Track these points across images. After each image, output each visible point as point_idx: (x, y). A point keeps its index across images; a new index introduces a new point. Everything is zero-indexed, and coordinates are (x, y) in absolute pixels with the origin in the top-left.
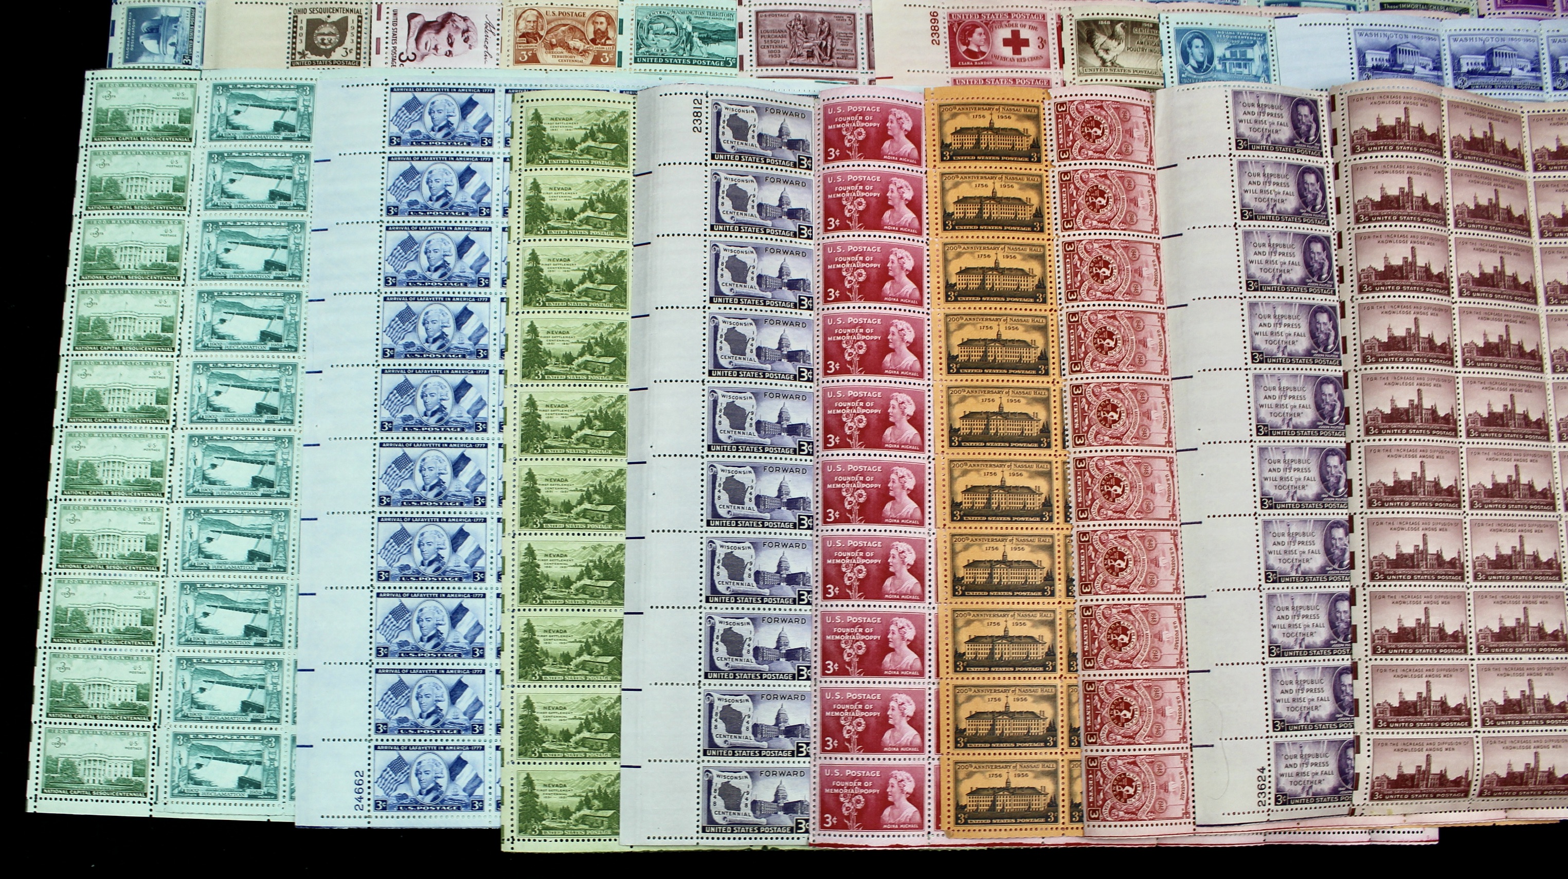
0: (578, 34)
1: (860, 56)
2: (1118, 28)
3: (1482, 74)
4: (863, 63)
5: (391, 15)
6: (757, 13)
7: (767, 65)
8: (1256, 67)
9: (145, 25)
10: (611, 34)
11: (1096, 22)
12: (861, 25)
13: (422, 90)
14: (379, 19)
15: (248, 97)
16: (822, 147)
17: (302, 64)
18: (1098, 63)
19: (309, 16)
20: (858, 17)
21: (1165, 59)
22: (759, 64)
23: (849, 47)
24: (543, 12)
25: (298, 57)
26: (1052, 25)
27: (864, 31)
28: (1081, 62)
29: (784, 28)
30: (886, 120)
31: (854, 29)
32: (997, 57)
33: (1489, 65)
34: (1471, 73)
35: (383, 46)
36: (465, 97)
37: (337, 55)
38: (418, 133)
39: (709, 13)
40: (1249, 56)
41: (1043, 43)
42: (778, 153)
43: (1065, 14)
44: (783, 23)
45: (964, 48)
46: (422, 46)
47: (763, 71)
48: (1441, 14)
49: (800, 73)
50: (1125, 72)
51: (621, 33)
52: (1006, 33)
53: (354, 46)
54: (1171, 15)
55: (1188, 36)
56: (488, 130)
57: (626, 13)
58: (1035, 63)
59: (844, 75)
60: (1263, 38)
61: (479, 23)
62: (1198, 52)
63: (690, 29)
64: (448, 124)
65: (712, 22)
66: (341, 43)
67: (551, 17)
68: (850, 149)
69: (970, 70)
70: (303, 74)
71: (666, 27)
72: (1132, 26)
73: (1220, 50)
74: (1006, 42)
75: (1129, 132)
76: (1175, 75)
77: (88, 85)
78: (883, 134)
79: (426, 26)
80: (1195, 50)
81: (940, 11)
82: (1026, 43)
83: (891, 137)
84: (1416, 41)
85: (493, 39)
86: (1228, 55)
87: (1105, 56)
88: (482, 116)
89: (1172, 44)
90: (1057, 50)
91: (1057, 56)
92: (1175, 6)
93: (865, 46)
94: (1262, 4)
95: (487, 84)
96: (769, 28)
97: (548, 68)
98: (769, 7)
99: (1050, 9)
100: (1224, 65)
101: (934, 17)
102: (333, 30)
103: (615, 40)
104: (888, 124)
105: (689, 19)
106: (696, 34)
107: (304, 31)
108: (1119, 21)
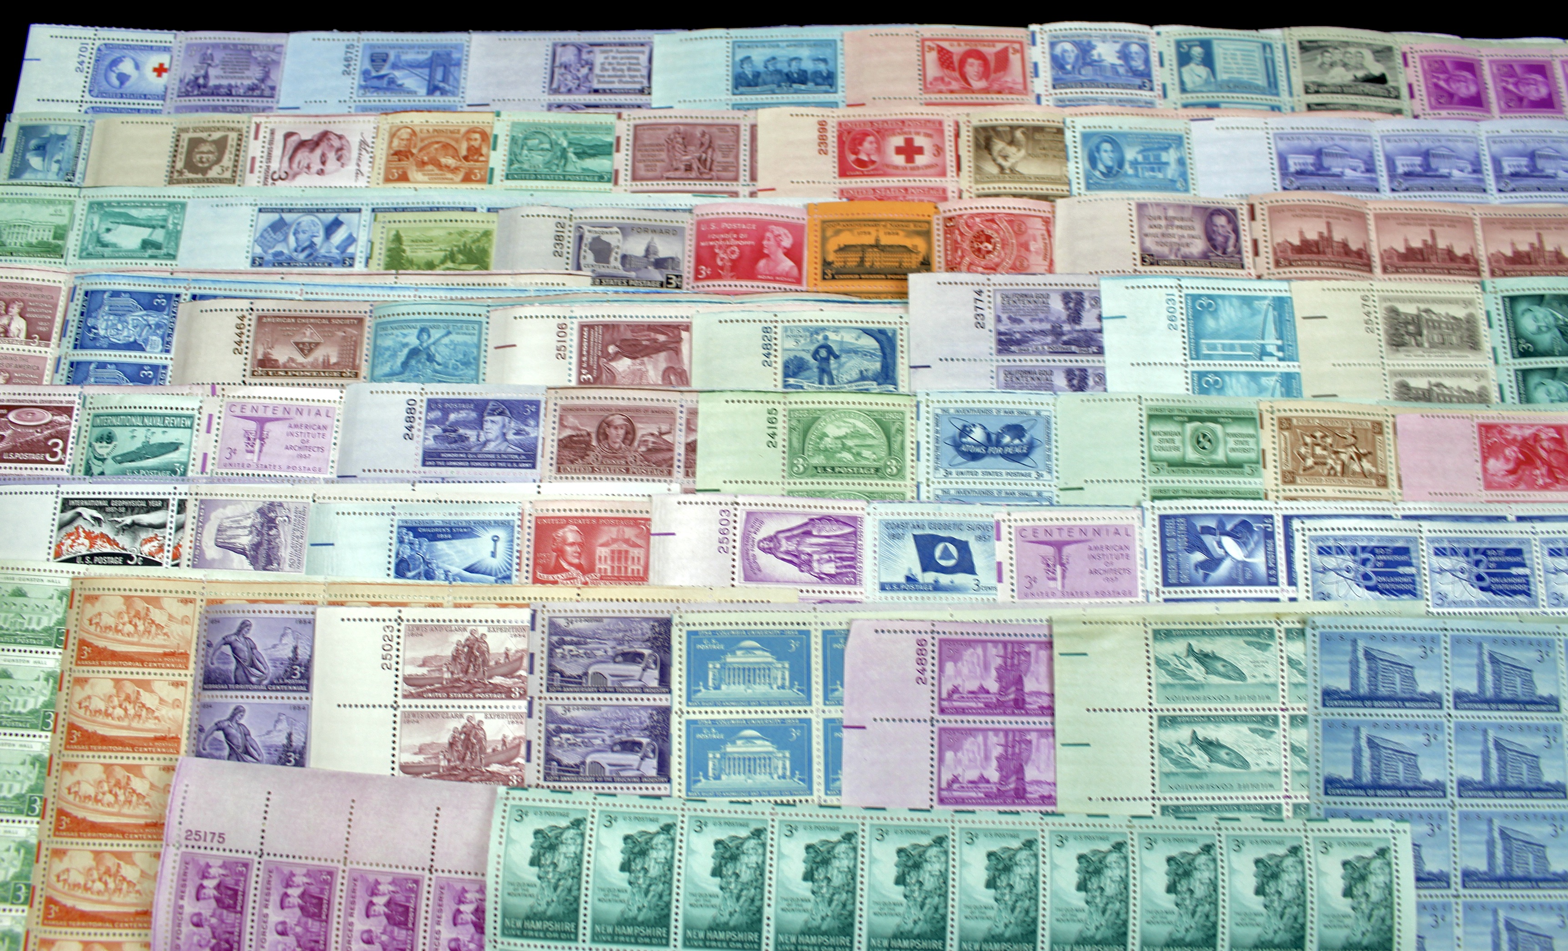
0: (451, 152)
1: (742, 168)
2: (1018, 134)
3: (1419, 175)
4: (744, 175)
5: (268, 135)
6: (636, 127)
7: (642, 179)
8: (1172, 171)
9: (33, 143)
10: (484, 150)
11: (994, 128)
12: (745, 136)
13: (290, 211)
14: (256, 138)
15: (121, 215)
16: (692, 264)
17: (179, 182)
18: (995, 170)
19: (192, 135)
20: (742, 128)
21: (1071, 165)
22: (634, 178)
23: (731, 159)
24: (417, 129)
25: (176, 175)
26: (949, 131)
27: (748, 143)
28: (978, 169)
29: (662, 141)
30: (762, 238)
31: (737, 141)
32: (888, 166)
33: (1427, 166)
34: (1407, 175)
35: (257, 164)
36: (331, 217)
37: (213, 173)
38: (281, 253)
39: (588, 128)
40: (1164, 159)
41: (939, 150)
42: (643, 274)
43: (962, 120)
44: (661, 136)
45: (853, 157)
46: (295, 166)
47: (638, 185)
48: (1372, 115)
49: (677, 187)
50: (1025, 180)
51: (494, 149)
52: (899, 141)
53: (230, 164)
54: (1075, 119)
55: (1096, 140)
56: (351, 250)
57: (501, 129)
58: (929, 171)
59: (725, 188)
60: (1178, 141)
62: (1107, 156)
63: (565, 144)
64: (312, 245)
65: (588, 137)
66: (218, 160)
68: (722, 268)
69: (858, 180)
70: (178, 192)
72: (1034, 131)
73: (1130, 154)
74: (899, 151)
75: (1026, 246)
76: (1082, 181)
78: (759, 253)
79: (302, 144)
80: (1104, 155)
81: (829, 120)
82: (920, 151)
83: (767, 256)
84: (1344, 143)
85: (366, 157)
86: (1140, 158)
87: (1004, 163)
88: (346, 236)
89: (1079, 150)
90: (954, 159)
91: (954, 164)
92: (1083, 109)
93: (748, 158)
94: (1179, 106)
95: (354, 203)
96: (647, 142)
97: (417, 186)
98: (648, 121)
99: (948, 115)
100: (1136, 170)
101: (823, 126)
102: (212, 148)
103: (488, 156)
104: (765, 242)
105: (565, 135)
106: (571, 150)
107: (184, 150)
108: (1020, 127)
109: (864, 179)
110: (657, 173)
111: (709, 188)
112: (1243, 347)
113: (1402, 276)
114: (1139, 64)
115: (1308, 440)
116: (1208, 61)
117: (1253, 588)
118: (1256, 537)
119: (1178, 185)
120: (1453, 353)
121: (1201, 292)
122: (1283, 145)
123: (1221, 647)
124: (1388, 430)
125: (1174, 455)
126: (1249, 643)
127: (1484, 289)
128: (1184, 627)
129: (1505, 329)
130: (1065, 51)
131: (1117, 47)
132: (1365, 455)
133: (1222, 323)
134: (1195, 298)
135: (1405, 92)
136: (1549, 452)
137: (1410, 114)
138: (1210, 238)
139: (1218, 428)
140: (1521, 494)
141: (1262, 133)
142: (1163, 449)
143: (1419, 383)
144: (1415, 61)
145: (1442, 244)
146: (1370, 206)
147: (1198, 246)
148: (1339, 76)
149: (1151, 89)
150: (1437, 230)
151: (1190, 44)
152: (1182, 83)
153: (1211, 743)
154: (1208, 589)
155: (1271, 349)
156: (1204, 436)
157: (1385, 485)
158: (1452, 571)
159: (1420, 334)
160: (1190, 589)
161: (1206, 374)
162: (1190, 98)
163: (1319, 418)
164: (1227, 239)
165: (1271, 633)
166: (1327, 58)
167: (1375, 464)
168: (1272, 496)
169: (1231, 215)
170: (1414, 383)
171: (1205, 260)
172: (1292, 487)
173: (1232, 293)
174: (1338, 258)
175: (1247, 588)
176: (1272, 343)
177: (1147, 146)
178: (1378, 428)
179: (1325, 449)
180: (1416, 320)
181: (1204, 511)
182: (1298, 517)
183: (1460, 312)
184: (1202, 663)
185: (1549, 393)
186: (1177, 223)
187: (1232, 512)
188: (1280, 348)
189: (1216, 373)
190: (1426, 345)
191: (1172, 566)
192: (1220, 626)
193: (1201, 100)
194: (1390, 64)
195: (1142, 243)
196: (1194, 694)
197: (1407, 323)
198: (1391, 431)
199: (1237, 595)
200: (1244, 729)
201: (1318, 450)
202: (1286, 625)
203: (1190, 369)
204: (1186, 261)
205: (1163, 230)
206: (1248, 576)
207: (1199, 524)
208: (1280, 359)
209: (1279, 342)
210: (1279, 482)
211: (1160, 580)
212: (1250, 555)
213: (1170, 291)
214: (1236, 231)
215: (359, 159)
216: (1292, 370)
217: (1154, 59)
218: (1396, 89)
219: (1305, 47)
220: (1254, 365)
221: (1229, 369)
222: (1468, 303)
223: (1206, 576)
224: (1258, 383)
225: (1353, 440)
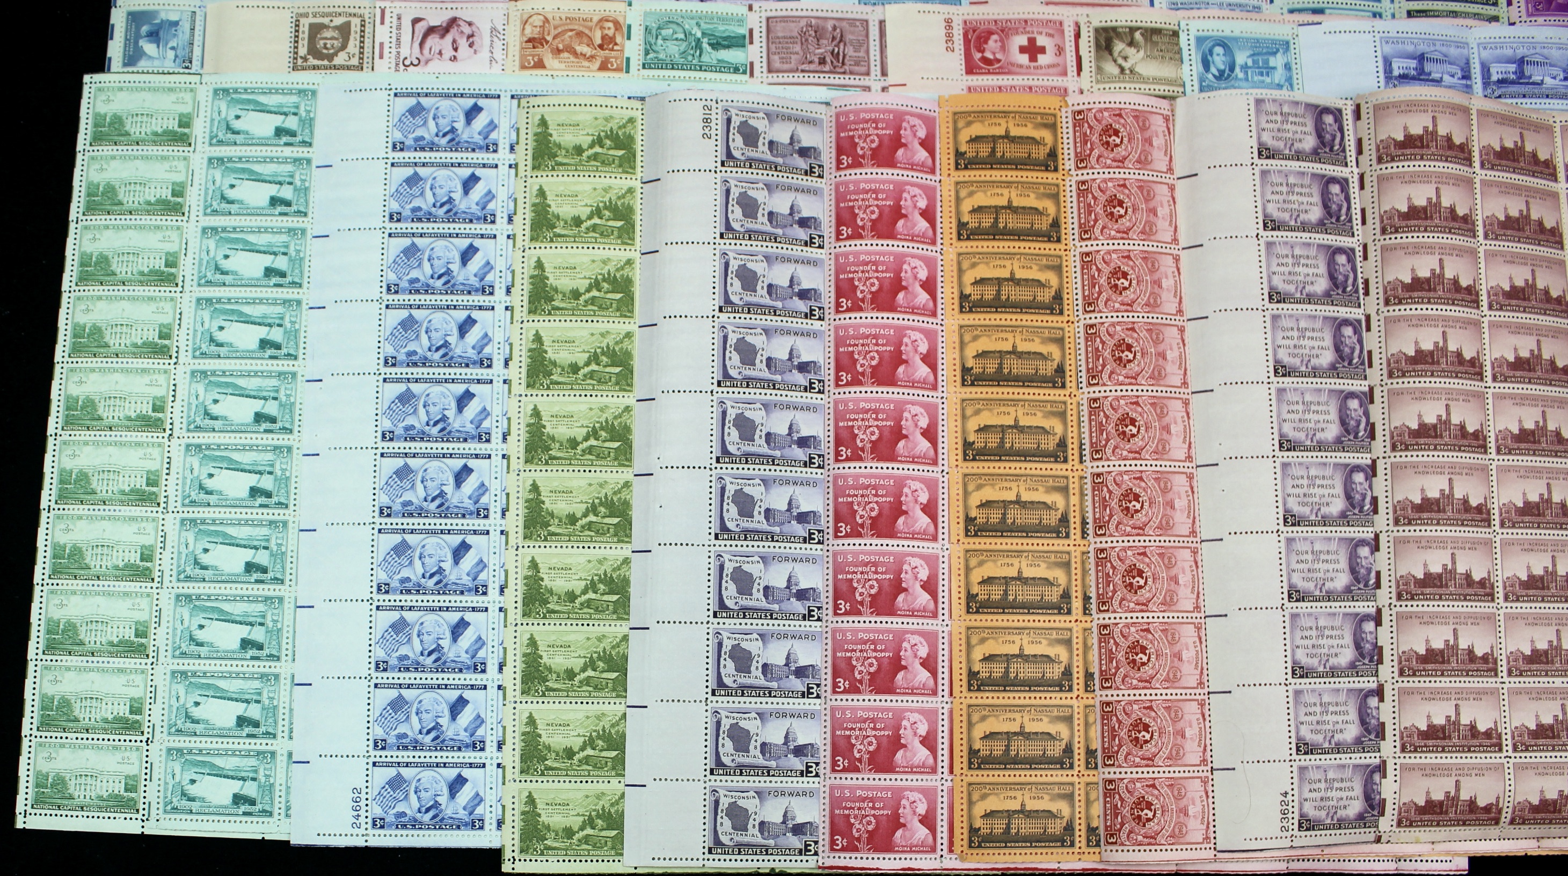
0: (585, 40)
1: (872, 63)
2: (1137, 35)
3: (1513, 82)
4: (875, 70)
5: (395, 20)
6: (768, 19)
7: (778, 71)
8: (1279, 76)
9: (145, 29)
10: (619, 39)
11: (1114, 29)
12: (874, 32)
13: (427, 95)
14: (382, 23)
15: (249, 101)
16: (834, 155)
17: (304, 69)
18: (1116, 71)
19: (312, 20)
20: (871, 24)
21: (1186, 67)
22: (770, 70)
23: (862, 54)
24: (550, 17)
25: (300, 61)
26: (1069, 32)
27: (877, 38)
28: (1099, 70)
29: (795, 34)
30: (900, 128)
31: (867, 36)
32: (1013, 65)
33: (1520, 73)
34: (1501, 82)
35: (386, 50)
36: (469, 102)
37: (340, 59)
38: (422, 138)
39: (719, 19)
40: (1272, 64)
41: (1060, 50)
42: (789, 160)
43: (1082, 21)
44: (794, 29)
45: (979, 55)
46: (426, 51)
47: (774, 78)
48: (1470, 22)
49: (812, 80)
50: (1144, 80)
51: (629, 38)
52: (1022, 40)
53: (357, 51)
54: (1191, 22)
55: (1208, 44)
56: (493, 136)
57: (634, 18)
58: (1051, 70)
59: (857, 82)
60: (1286, 46)
61: (484, 28)
62: (1219, 60)
63: (699, 35)
64: (453, 130)
65: (721, 28)
66: (344, 47)
67: (557, 22)
68: (863, 157)
69: (985, 77)
70: (305, 78)
71: (675, 32)
72: (1152, 33)
73: (1241, 58)
74: (1022, 50)
75: (1149, 141)
76: (1196, 83)
77: (86, 89)
78: (897, 142)
79: (431, 30)
80: (1217, 59)
81: (955, 18)
82: (1042, 50)
83: (905, 145)
84: (1444, 49)
85: (498, 44)
86: (1250, 63)
87: (1124, 64)
88: (487, 121)
89: (1193, 52)
90: (1074, 58)
91: (1074, 64)
92: (1195, 13)
93: (878, 53)
94: (1285, 11)
95: (493, 89)
96: (780, 34)
97: (555, 73)
98: (779, 14)
99: (1068, 15)
100: (1246, 73)
101: (949, 23)
102: (336, 34)
103: (623, 46)
104: (902, 132)
105: (698, 24)
106: (705, 40)
107: (306, 35)
108: (1138, 28)
109: (990, 77)
110: (793, 66)
111: (842, 82)
215: (491, 46)
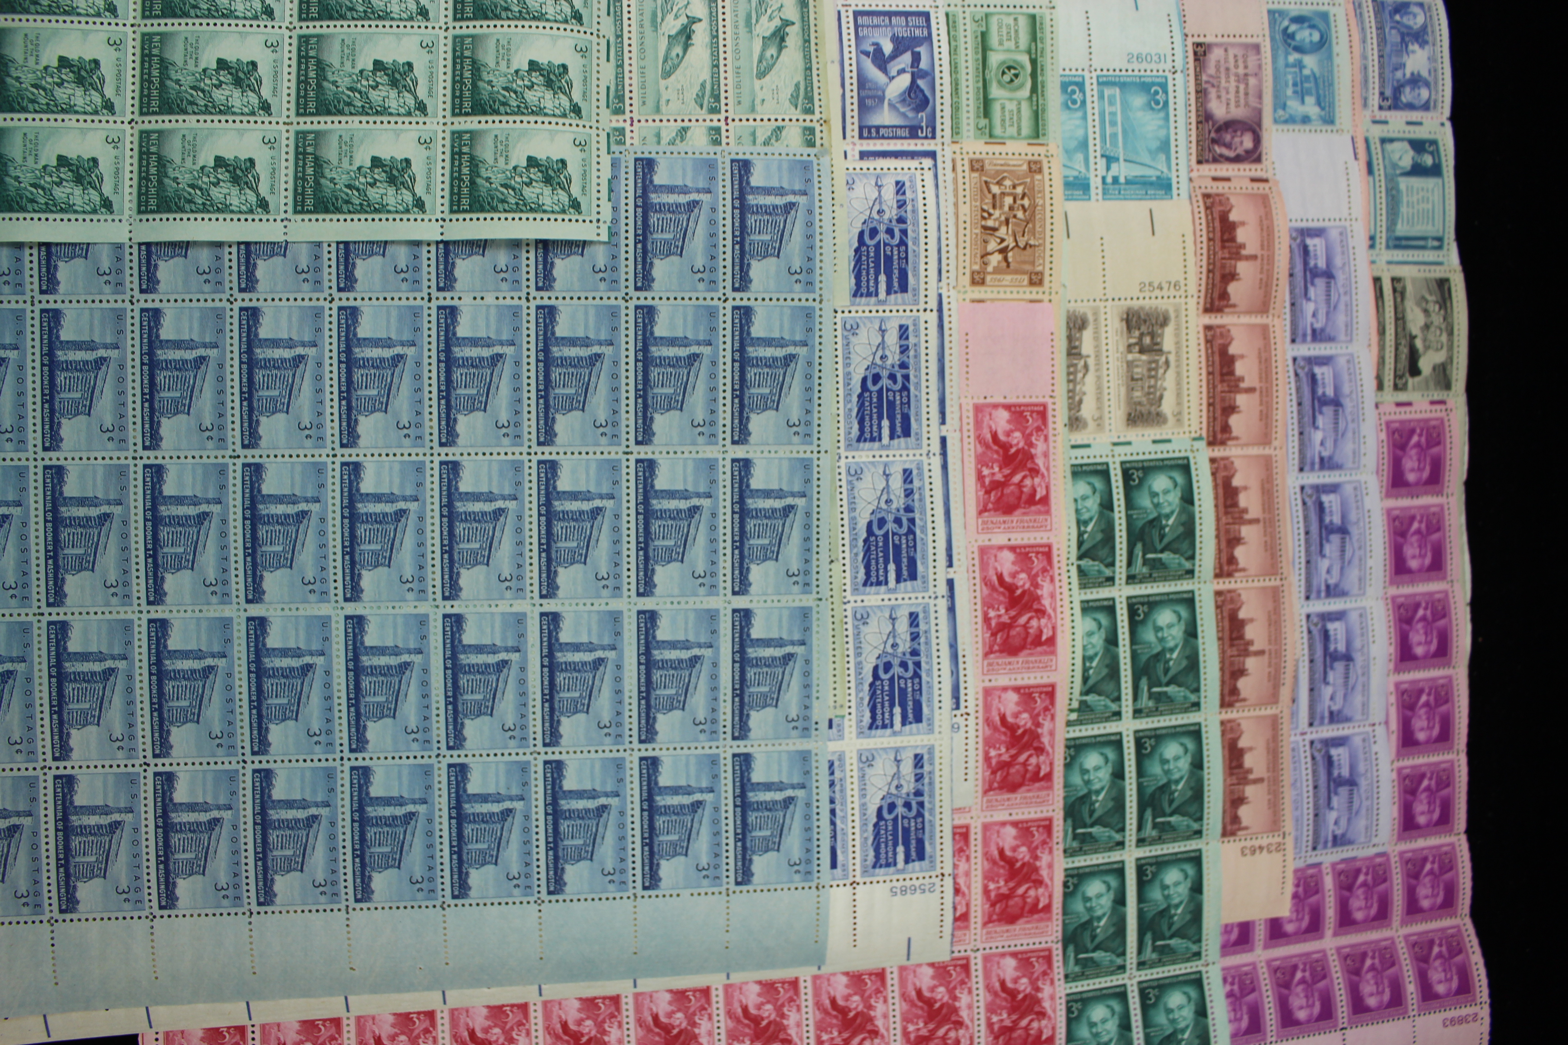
112: (1114, 136)
113: (1203, 347)
114: (1407, 96)
115: (1019, 190)
116: (1417, 170)
117: (855, 107)
118: (911, 115)
119: (1280, 112)
120: (1123, 390)
121: (1171, 94)
122: (1334, 234)
123: (792, 56)
124: (1034, 293)
125: (994, 41)
126: (797, 86)
127: (1194, 439)
128: (812, 22)
129: (1153, 456)
130: (1415, 16)
131: (1425, 74)
132: (1006, 259)
133: (1140, 114)
134: (1164, 86)
135: (1402, 397)
136: (1020, 485)
137: (1379, 399)
138: (1230, 125)
139: (1026, 92)
140: (971, 448)
141: (1345, 214)
142: (1000, 27)
143: (1087, 345)
144: (1437, 412)
145: (1241, 400)
146: (1276, 321)
147: (1219, 110)
148: (1415, 319)
149: (1381, 108)
150: (1256, 396)
151: (1436, 154)
152: (1392, 140)
153: (689, 37)
154: (854, 55)
155: (1115, 169)
156: (1016, 76)
157: (974, 282)
158: (882, 345)
159: (1142, 351)
160: (853, 37)
161: (1082, 90)
162: (1376, 147)
163: (1043, 206)
164: (1228, 146)
165: (809, 111)
166: (1434, 308)
167: (997, 271)
168: (956, 147)
169: (1254, 156)
170: (1087, 336)
171: (1205, 117)
172: (967, 168)
173: (1172, 131)
174: (1218, 264)
175: (855, 100)
176: (1122, 170)
177: (1320, 82)
178: (1036, 280)
179: (1011, 208)
180: (1154, 348)
181: (936, 56)
182: (935, 166)
183: (1168, 406)
184: (774, 34)
185: (1084, 498)
186: (1242, 87)
187: (938, 88)
188: (1115, 180)
189: (1084, 102)
190: (1130, 357)
191: (876, 20)
192: (814, 60)
193: (1374, 157)
194: (1431, 384)
195: (1217, 45)
196: (742, 23)
197: (1152, 335)
198: (1034, 296)
199: (848, 87)
200: (705, 75)
201: (1009, 200)
202: (818, 129)
203: (1086, 74)
204: (1201, 93)
205: (1233, 70)
206: (869, 102)
207: (922, 50)
208: (1104, 178)
209: (1122, 180)
210: (971, 156)
211: (860, 8)
212: (892, 106)
213: (1169, 58)
214: (1237, 159)
216: (1093, 191)
217: (1415, 116)
218: (1404, 388)
219: (1443, 284)
220: (1095, 148)
221: (1090, 117)
222: (1178, 416)
223: (867, 54)
224: (1076, 150)
225: (1022, 244)
